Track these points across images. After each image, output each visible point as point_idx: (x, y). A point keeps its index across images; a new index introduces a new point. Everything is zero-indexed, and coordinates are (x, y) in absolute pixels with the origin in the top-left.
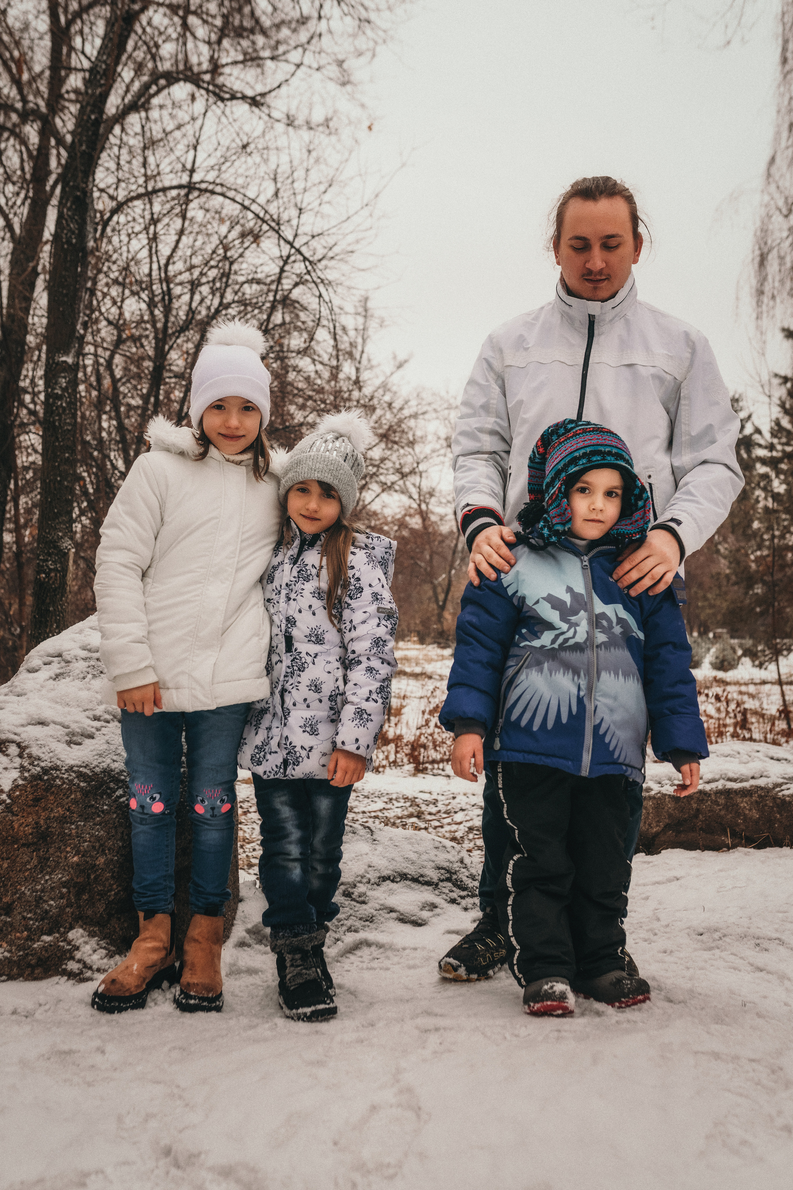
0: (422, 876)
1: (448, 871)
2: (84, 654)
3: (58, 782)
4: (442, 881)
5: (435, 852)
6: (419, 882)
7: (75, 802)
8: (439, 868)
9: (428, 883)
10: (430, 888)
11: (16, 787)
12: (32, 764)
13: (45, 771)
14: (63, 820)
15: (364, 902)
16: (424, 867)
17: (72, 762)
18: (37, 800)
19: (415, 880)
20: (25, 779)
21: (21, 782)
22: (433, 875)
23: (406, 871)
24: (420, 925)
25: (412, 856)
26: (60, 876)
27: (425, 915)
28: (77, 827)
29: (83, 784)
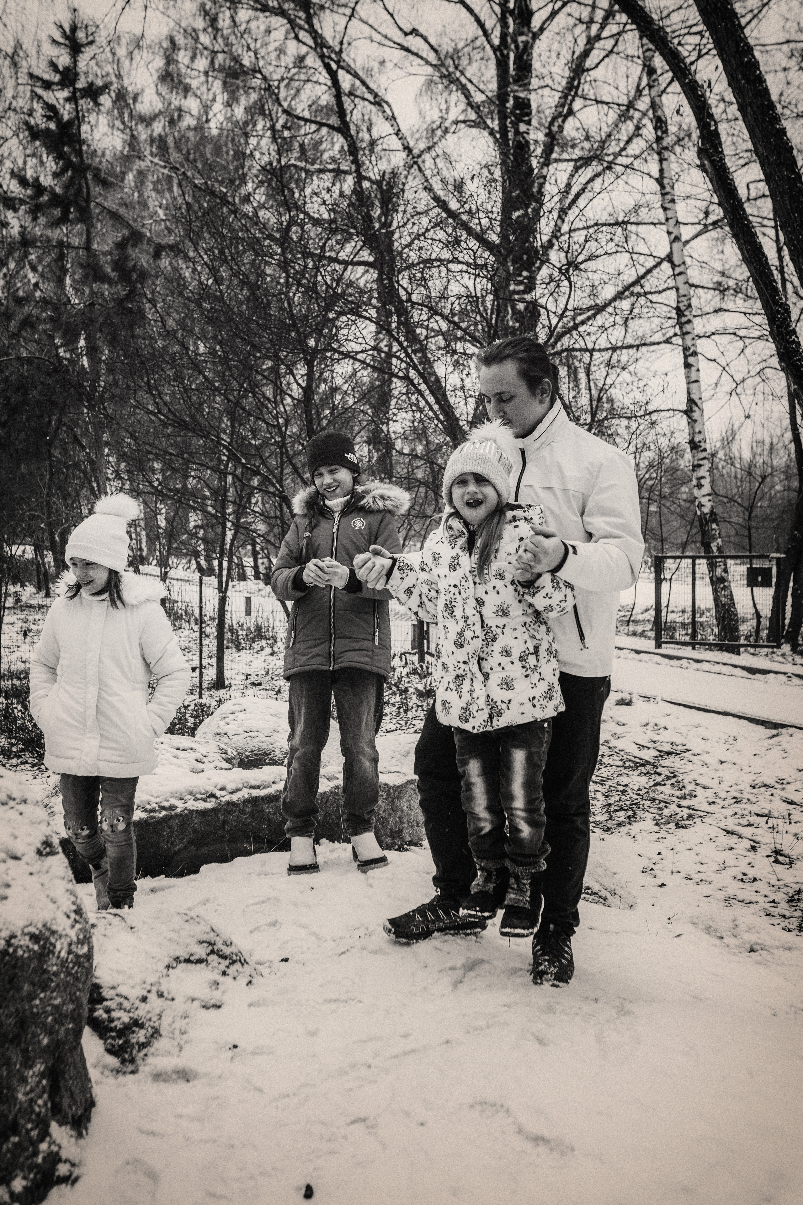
0: (191, 955)
1: (210, 944)
3: (20, 952)
4: (208, 955)
5: (187, 926)
6: (192, 962)
7: (35, 971)
8: (201, 942)
9: (200, 961)
10: (203, 965)
13: (8, 942)
15: (173, 999)
17: (21, 923)
18: (11, 981)
19: (188, 961)
22: (201, 951)
23: (177, 954)
24: (219, 1007)
25: (173, 935)
26: (39, 1067)
27: (216, 996)
28: (41, 999)
29: (36, 947)
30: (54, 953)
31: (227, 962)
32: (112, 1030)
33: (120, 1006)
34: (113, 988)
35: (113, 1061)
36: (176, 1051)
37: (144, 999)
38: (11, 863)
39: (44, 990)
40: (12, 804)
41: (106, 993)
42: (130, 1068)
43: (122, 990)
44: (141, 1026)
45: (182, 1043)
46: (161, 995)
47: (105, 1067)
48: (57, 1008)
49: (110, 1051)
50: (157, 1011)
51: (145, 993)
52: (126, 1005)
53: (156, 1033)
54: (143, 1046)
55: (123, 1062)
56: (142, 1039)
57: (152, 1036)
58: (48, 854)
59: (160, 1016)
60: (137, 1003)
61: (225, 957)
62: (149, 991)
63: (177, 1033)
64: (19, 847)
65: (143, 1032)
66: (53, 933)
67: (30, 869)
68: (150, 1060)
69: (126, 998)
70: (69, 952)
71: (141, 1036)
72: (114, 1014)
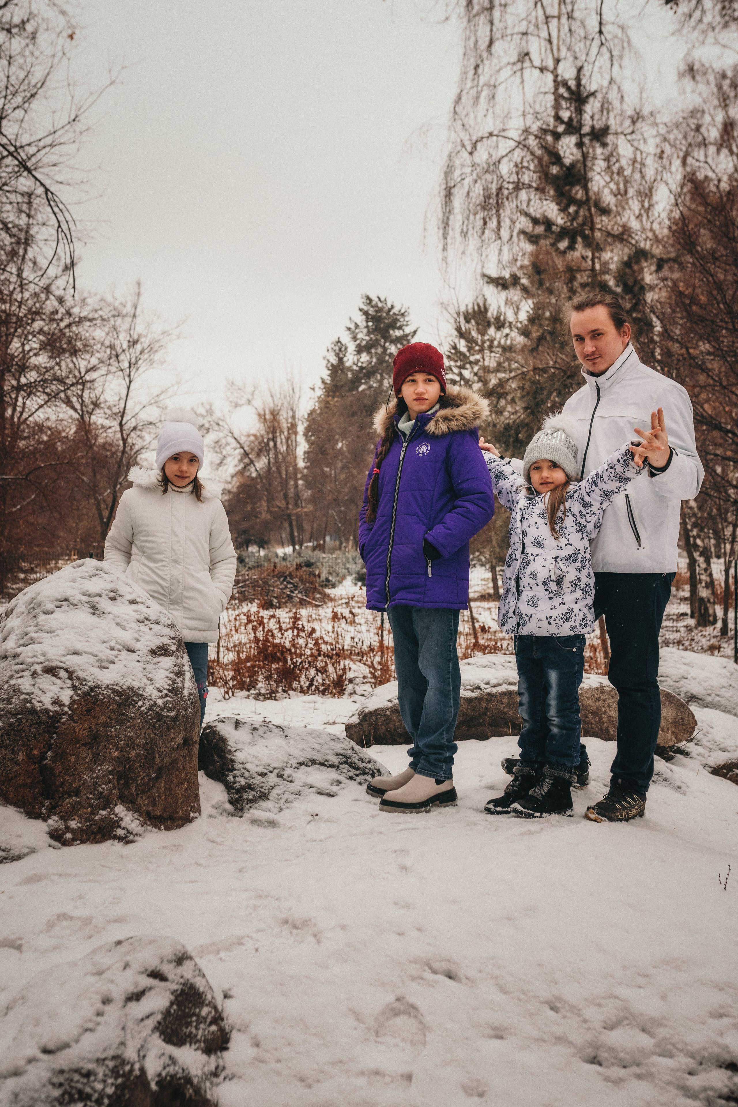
0: (326, 761)
1: (345, 756)
2: (85, 598)
3: (101, 697)
4: (341, 764)
5: (332, 743)
6: (325, 765)
7: (113, 711)
8: (338, 754)
9: (332, 766)
10: (334, 769)
11: (73, 702)
12: (81, 684)
13: (92, 689)
14: (106, 725)
15: (291, 781)
16: (326, 754)
17: (108, 682)
19: (322, 764)
20: (79, 695)
21: (76, 698)
22: (334, 760)
23: (314, 758)
24: (333, 796)
25: (317, 746)
26: (107, 767)
27: (335, 789)
28: (116, 730)
29: (117, 698)
30: (134, 706)
31: (357, 772)
32: (233, 788)
33: (242, 775)
34: (243, 763)
35: (229, 807)
36: (276, 810)
37: (263, 775)
38: (124, 652)
39: (121, 724)
40: (147, 622)
41: (237, 766)
42: (240, 814)
43: (248, 766)
44: (253, 789)
45: (283, 807)
46: (280, 776)
47: (225, 810)
48: (130, 738)
49: (230, 802)
50: (272, 784)
51: (265, 771)
52: (247, 774)
53: (264, 796)
54: (250, 801)
55: (236, 809)
56: (251, 797)
57: (260, 797)
58: (161, 655)
59: (272, 788)
60: (255, 775)
61: (356, 768)
62: (271, 772)
63: (283, 800)
64: (138, 646)
65: (253, 793)
66: (138, 695)
67: (139, 659)
68: (252, 811)
69: (248, 771)
70: (149, 710)
71: (251, 795)
72: (238, 779)
